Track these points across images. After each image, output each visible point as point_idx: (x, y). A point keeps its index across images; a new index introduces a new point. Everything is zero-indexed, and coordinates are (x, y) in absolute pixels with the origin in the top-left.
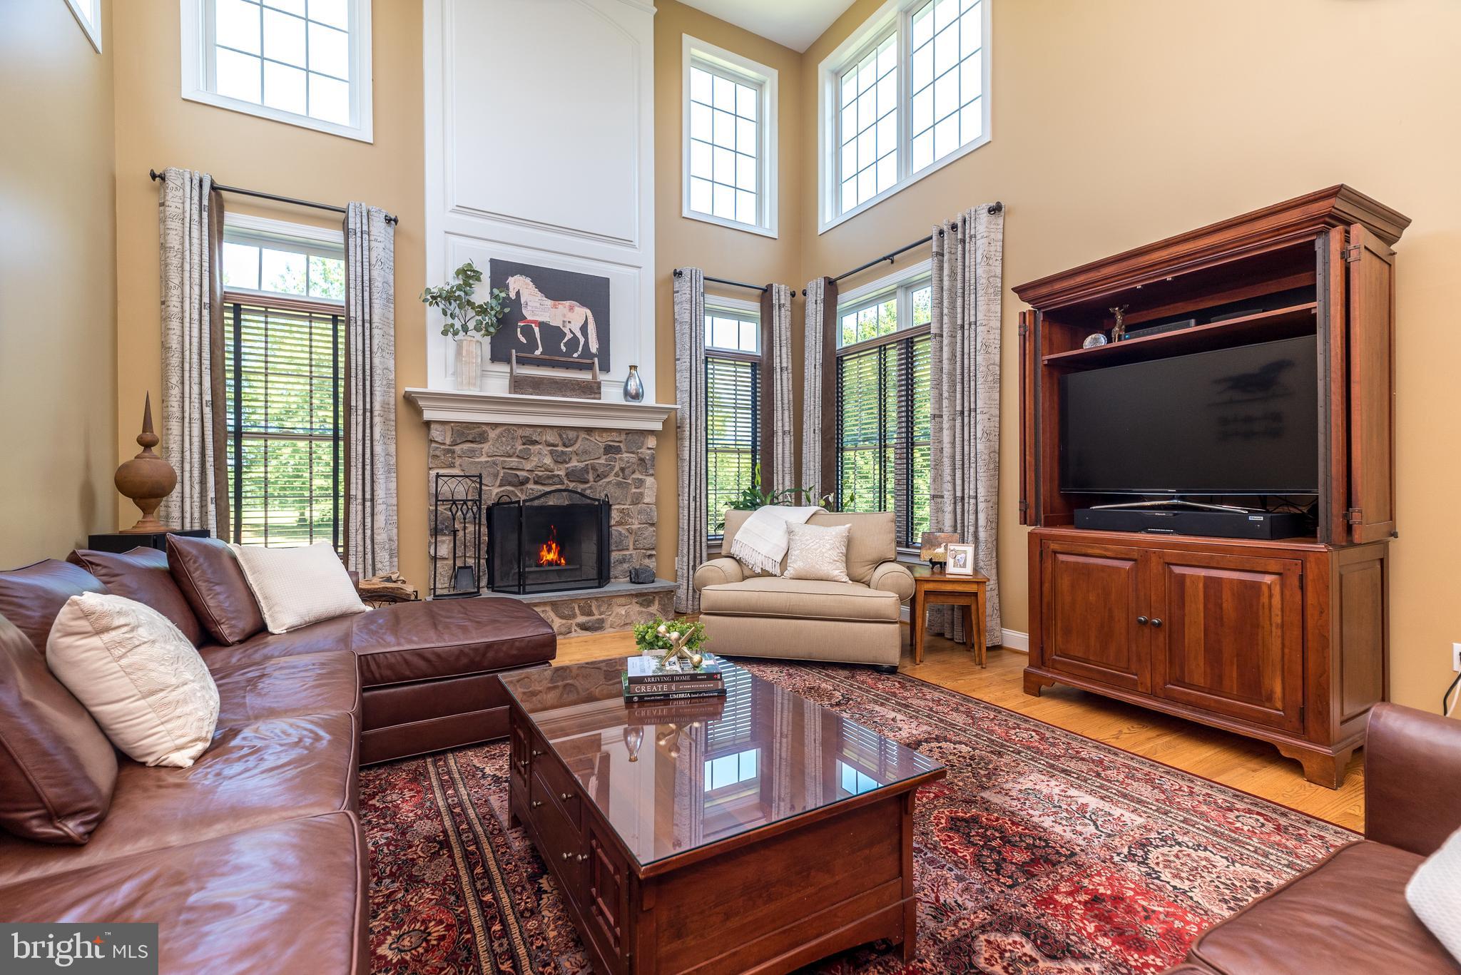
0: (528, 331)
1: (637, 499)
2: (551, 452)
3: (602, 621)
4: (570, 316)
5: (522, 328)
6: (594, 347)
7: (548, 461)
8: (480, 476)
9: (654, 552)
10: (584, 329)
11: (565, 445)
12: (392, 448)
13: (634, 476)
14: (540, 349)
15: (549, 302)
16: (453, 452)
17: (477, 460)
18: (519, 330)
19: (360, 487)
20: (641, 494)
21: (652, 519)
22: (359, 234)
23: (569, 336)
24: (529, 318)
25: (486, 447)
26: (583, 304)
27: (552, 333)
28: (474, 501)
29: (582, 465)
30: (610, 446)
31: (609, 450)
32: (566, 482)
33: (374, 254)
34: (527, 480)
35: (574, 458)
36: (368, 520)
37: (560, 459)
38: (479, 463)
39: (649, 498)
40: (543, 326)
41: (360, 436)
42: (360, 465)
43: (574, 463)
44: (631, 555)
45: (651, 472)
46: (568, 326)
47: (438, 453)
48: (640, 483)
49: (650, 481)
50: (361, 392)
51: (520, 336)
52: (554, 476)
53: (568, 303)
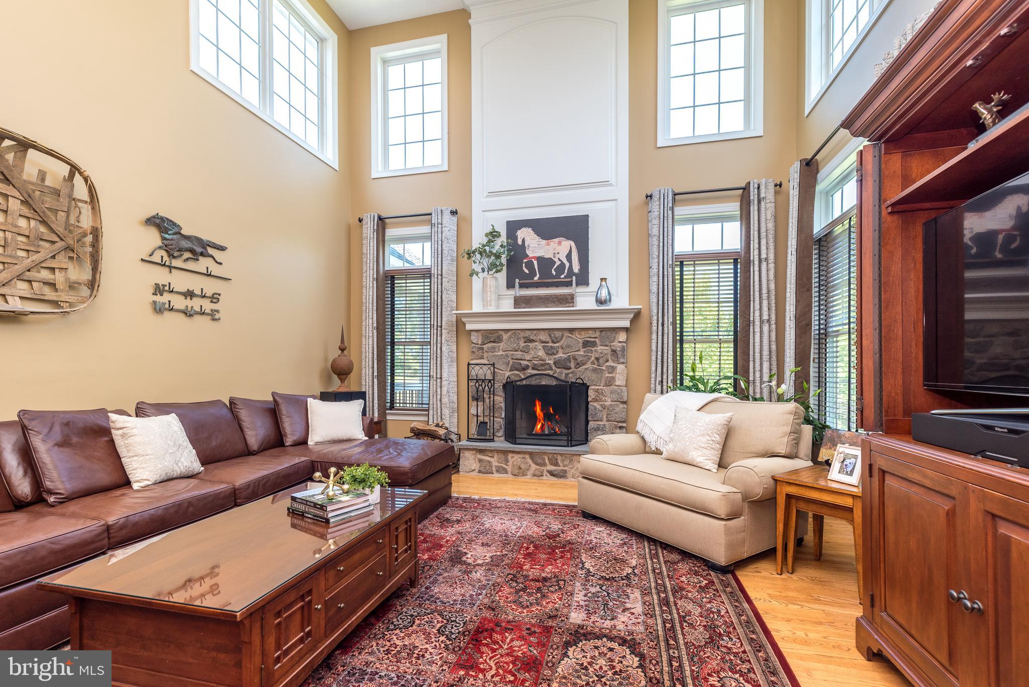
0: (530, 265)
1: (610, 382)
2: (544, 347)
4: (559, 249)
5: (526, 263)
6: (576, 268)
7: (541, 353)
8: (493, 365)
9: (624, 425)
10: (569, 257)
11: (553, 342)
12: (454, 348)
13: (607, 364)
14: (538, 276)
15: (544, 242)
16: (483, 349)
17: (496, 354)
18: (524, 265)
19: (435, 371)
20: (613, 378)
21: (622, 398)
22: (436, 225)
23: (558, 263)
24: (531, 255)
25: (501, 345)
26: (568, 238)
27: (545, 263)
28: (490, 381)
29: (565, 356)
30: (587, 341)
31: (586, 344)
32: (554, 368)
33: (444, 235)
34: (527, 367)
35: (560, 351)
36: (439, 390)
37: (550, 352)
38: (497, 356)
39: (620, 380)
40: (539, 259)
41: (435, 342)
42: (435, 358)
43: (561, 355)
44: (604, 425)
45: (622, 360)
46: (557, 256)
47: (474, 350)
48: (612, 369)
49: (620, 368)
50: (435, 316)
51: (524, 269)
52: (546, 364)
53: (557, 240)
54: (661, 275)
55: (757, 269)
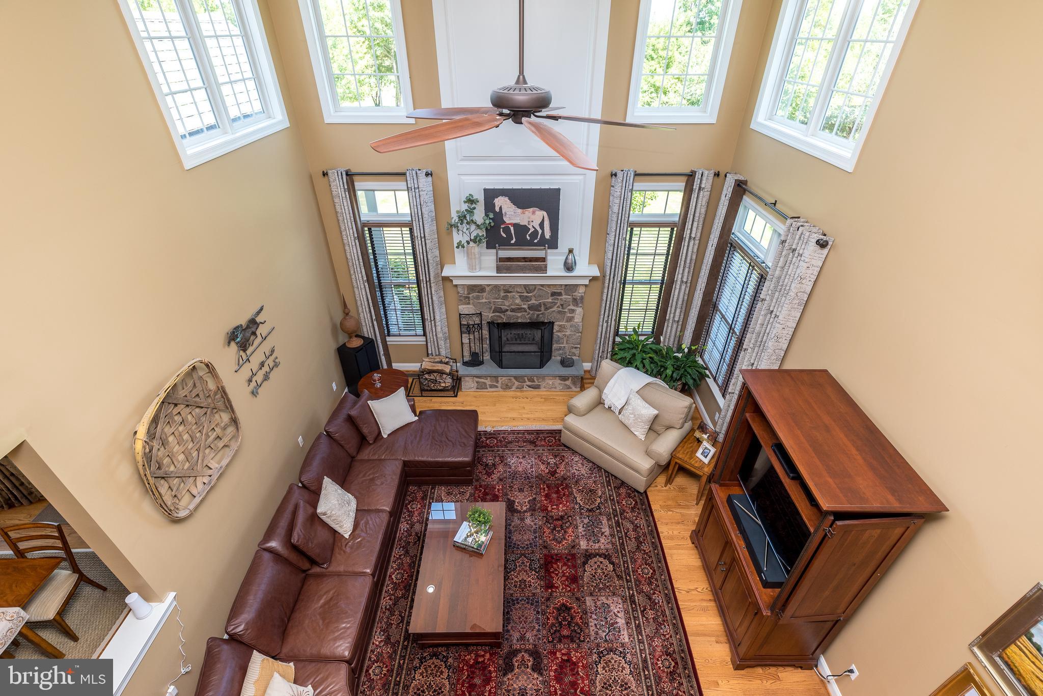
0: (507, 230)
1: (570, 319)
2: (520, 296)
3: (540, 385)
4: (533, 217)
5: (503, 228)
6: (548, 235)
7: (518, 301)
8: (481, 314)
9: (579, 346)
10: (542, 225)
11: (527, 292)
12: (442, 294)
13: (569, 307)
14: (514, 240)
15: (520, 211)
16: (469, 298)
17: (481, 301)
18: (501, 230)
19: (429, 315)
20: (573, 317)
21: (578, 330)
22: (413, 190)
23: (532, 230)
24: (507, 222)
25: (485, 294)
26: (541, 209)
27: (521, 229)
28: (478, 324)
29: (537, 303)
30: (555, 292)
31: (553, 294)
32: (528, 310)
33: (422, 199)
34: (507, 310)
35: (533, 299)
36: (434, 329)
37: (525, 299)
38: (481, 303)
39: (578, 319)
40: (516, 226)
41: (426, 294)
42: (427, 306)
43: (533, 301)
44: (564, 347)
45: (581, 305)
46: (532, 224)
47: (461, 298)
48: (573, 311)
49: (579, 310)
50: (424, 273)
51: (502, 233)
52: (521, 308)
53: (531, 210)
54: (616, 246)
55: (686, 244)
